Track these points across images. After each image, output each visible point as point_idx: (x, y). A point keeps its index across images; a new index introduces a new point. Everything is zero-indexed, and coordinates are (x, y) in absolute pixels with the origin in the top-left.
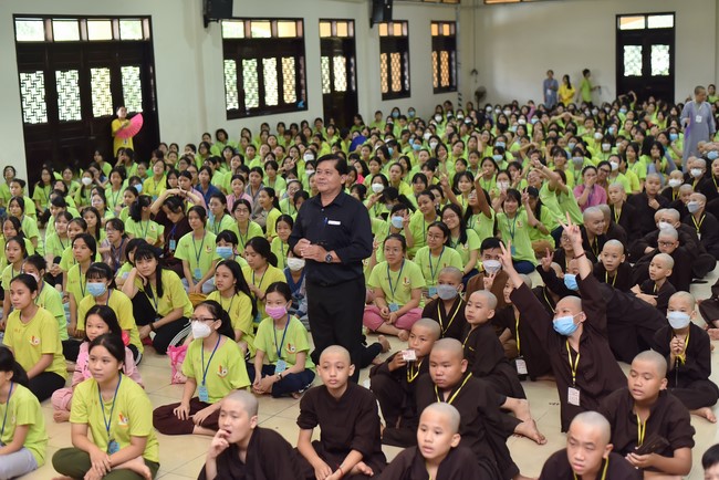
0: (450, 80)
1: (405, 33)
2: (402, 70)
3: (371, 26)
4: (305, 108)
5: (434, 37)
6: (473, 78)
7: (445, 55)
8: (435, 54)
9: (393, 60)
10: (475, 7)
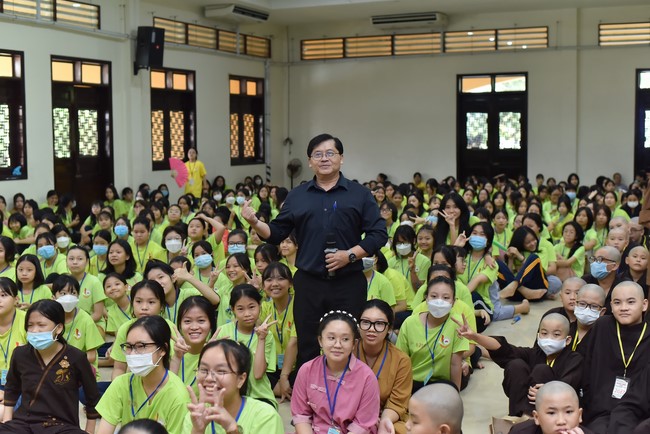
0: (257, 149)
1: (191, 87)
2: (187, 133)
3: (136, 73)
4: (24, 175)
5: (233, 97)
6: (287, 148)
7: (249, 119)
8: (235, 117)
9: (173, 120)
10: (291, 63)
